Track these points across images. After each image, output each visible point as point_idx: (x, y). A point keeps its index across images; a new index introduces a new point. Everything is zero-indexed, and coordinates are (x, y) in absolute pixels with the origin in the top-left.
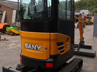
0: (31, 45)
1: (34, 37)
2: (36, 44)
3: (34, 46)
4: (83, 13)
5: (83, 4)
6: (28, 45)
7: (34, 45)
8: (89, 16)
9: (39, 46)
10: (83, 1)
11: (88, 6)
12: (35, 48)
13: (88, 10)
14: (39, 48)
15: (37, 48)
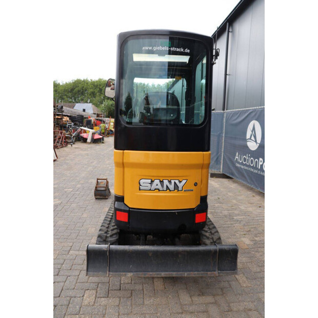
0: (162, 182)
1: (170, 162)
2: (175, 177)
3: (170, 182)
4: (84, 110)
5: (79, 91)
6: (152, 181)
7: (169, 179)
8: (101, 117)
9: (180, 182)
10: (80, 85)
11: (90, 95)
12: (172, 187)
13: (91, 104)
14: (180, 185)
15: (176, 187)
